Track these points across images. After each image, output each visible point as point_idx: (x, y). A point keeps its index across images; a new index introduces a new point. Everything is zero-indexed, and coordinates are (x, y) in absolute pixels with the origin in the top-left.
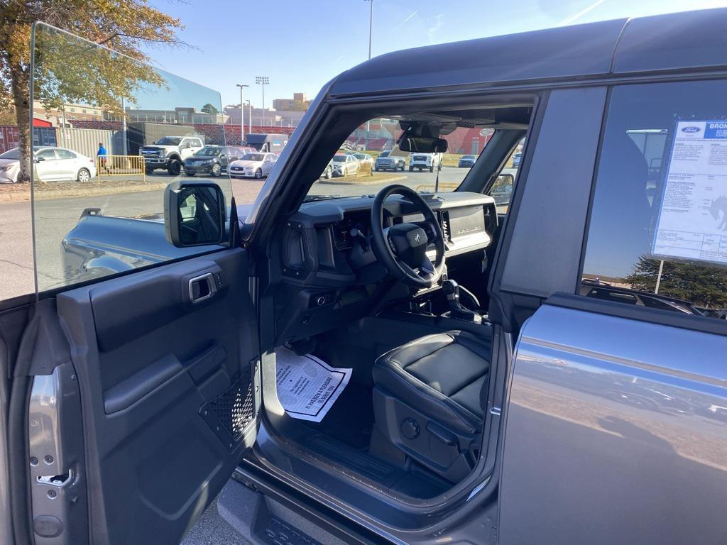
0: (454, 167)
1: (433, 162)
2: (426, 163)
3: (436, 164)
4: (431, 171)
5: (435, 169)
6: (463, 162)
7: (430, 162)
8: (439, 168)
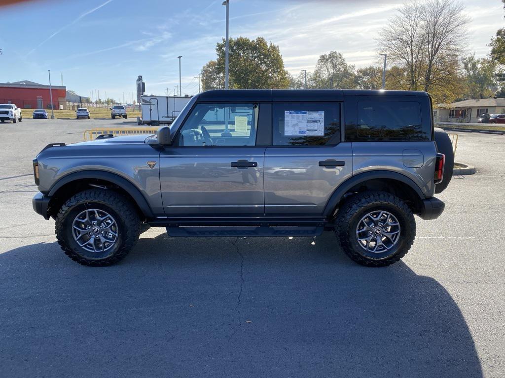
0: (29, 118)
1: (15, 115)
2: (9, 116)
3: (18, 117)
4: (14, 122)
5: (17, 120)
6: (37, 115)
7: (12, 115)
8: (20, 120)
